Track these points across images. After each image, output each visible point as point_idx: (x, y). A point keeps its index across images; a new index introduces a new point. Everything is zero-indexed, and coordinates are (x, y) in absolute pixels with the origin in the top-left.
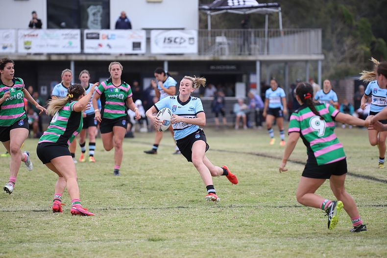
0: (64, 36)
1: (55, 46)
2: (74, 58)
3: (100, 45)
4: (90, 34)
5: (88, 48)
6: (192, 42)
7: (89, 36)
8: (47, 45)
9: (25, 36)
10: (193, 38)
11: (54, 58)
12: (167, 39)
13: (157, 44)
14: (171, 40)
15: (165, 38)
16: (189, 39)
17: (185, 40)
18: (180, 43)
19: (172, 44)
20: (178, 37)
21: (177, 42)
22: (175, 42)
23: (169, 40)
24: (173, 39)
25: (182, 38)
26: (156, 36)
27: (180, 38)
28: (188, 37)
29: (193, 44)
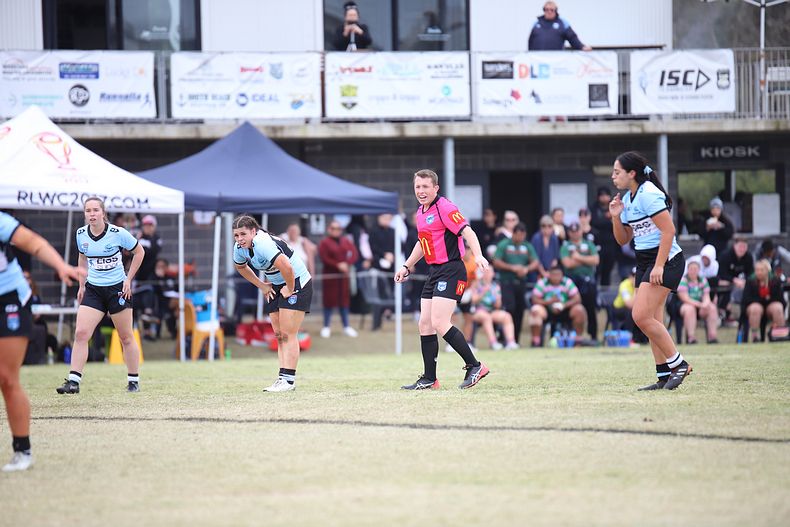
0: (433, 72)
1: (411, 98)
2: (458, 130)
3: (515, 95)
4: (489, 63)
5: (486, 102)
6: (723, 82)
7: (489, 68)
8: (395, 97)
9: (343, 70)
10: (727, 72)
11: (412, 131)
12: (667, 75)
13: (644, 89)
14: (677, 79)
15: (663, 73)
16: (718, 74)
17: (709, 79)
18: (697, 87)
19: (678, 89)
20: (693, 71)
21: (691, 84)
22: (685, 83)
23: (672, 78)
24: (681, 76)
25: (700, 72)
26: (642, 70)
27: (697, 72)
28: (716, 70)
29: (728, 87)
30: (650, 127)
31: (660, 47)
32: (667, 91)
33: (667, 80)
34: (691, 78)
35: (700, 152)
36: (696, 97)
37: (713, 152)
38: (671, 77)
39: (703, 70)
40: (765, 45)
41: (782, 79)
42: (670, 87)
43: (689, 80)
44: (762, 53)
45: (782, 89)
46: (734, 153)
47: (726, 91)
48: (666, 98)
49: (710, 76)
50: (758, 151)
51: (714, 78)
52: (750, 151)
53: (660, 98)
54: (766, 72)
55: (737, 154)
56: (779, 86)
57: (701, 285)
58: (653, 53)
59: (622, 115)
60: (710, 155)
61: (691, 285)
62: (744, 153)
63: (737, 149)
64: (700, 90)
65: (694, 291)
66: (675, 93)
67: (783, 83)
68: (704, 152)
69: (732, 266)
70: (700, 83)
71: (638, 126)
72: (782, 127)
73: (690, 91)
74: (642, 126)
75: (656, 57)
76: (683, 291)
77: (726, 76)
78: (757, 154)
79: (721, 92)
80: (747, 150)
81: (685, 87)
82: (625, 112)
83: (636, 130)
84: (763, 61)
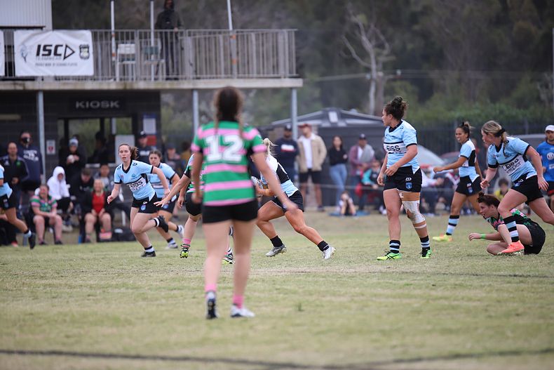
10: (88, 47)
12: (42, 48)
13: (25, 58)
14: (50, 51)
15: (39, 46)
16: (80, 49)
17: (73, 52)
18: (65, 58)
19: (50, 59)
20: (62, 46)
21: (60, 55)
22: (56, 54)
23: (46, 51)
24: (53, 49)
25: (67, 46)
26: (23, 44)
27: (64, 47)
28: (79, 45)
29: (88, 58)
30: (30, 86)
31: (41, 28)
32: (41, 60)
33: (42, 52)
34: (60, 51)
35: (75, 105)
36: (64, 65)
37: (85, 104)
38: (45, 49)
39: (69, 45)
40: (115, 28)
41: (128, 52)
42: (44, 57)
43: (59, 52)
44: (113, 33)
45: (128, 60)
46: (100, 105)
47: (87, 61)
48: (41, 65)
49: (74, 49)
50: (118, 104)
51: (77, 51)
52: (112, 104)
53: (37, 64)
54: (117, 48)
55: (103, 106)
56: (126, 58)
57: (50, 202)
58: (31, 32)
59: (8, 77)
60: (83, 106)
61: (42, 201)
62: (108, 106)
63: (103, 103)
64: (67, 59)
65: (45, 206)
66: (48, 61)
67: (128, 55)
68: (78, 105)
69: (81, 188)
70: (67, 55)
71: (20, 85)
72: (128, 87)
73: (60, 60)
74: (24, 85)
75: (33, 35)
76: (35, 206)
77: (87, 50)
78: (117, 106)
79: (83, 60)
80: (110, 104)
81: (56, 57)
82: (11, 75)
83: (19, 88)
84: (113, 39)
